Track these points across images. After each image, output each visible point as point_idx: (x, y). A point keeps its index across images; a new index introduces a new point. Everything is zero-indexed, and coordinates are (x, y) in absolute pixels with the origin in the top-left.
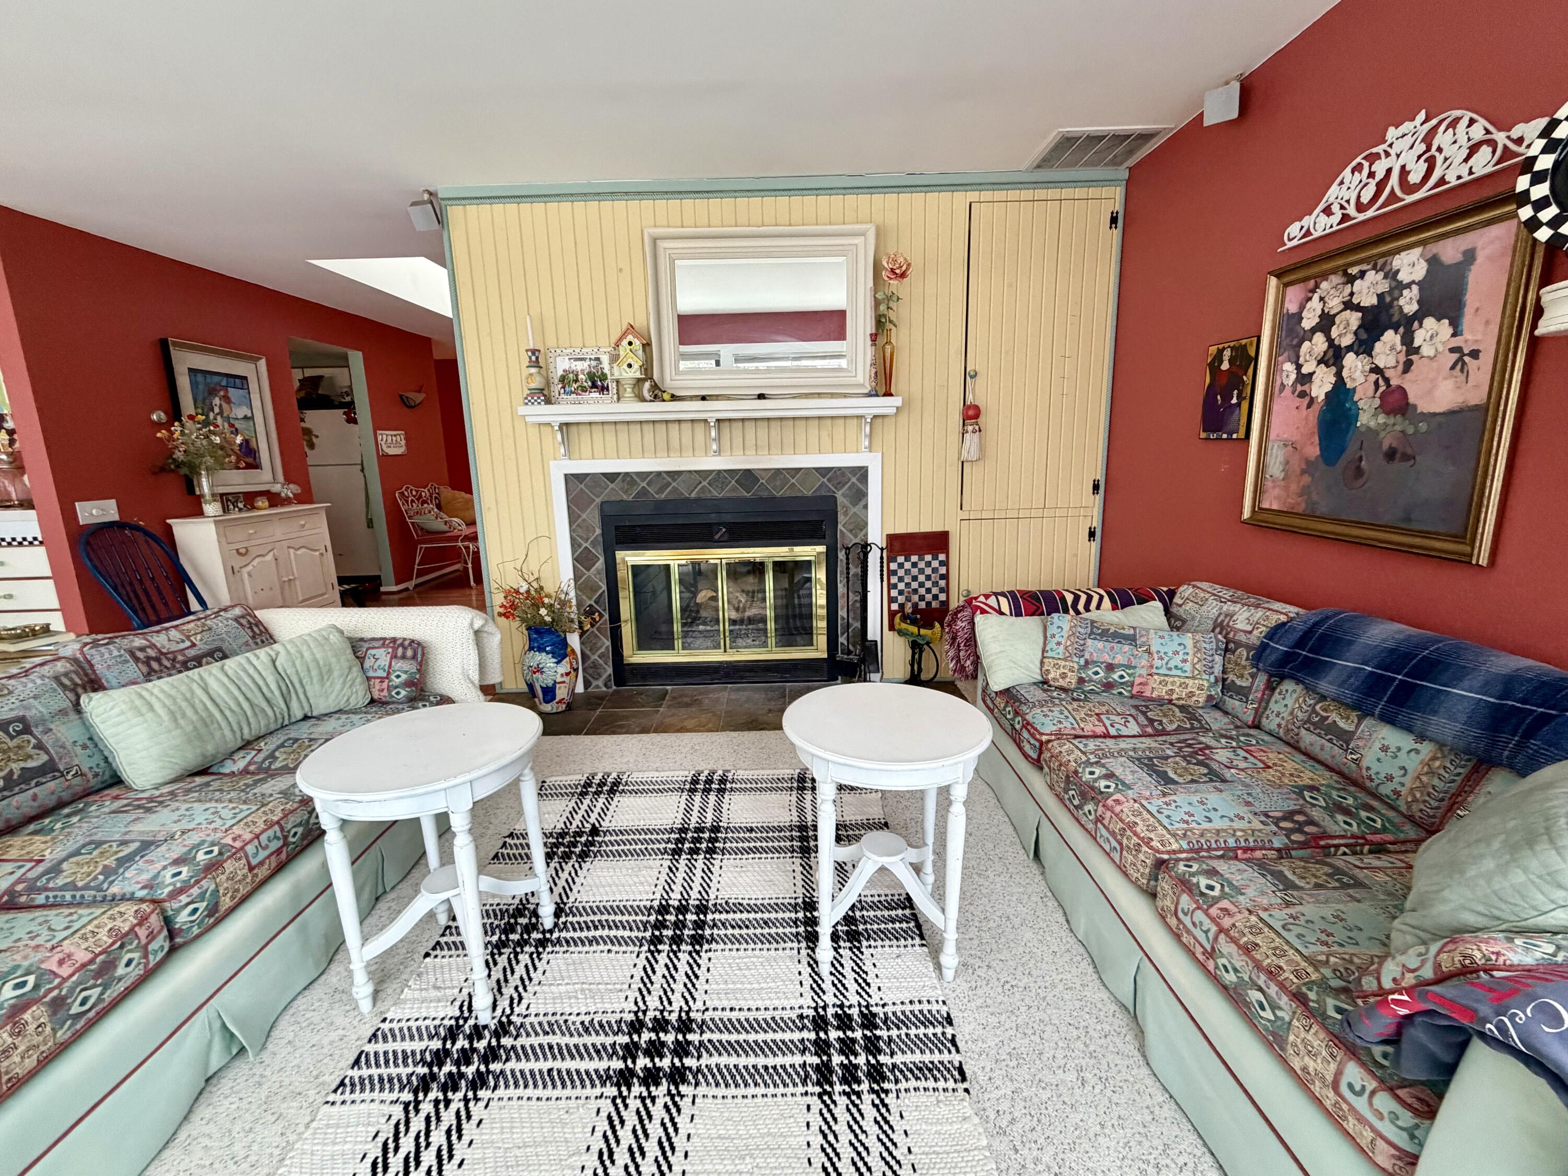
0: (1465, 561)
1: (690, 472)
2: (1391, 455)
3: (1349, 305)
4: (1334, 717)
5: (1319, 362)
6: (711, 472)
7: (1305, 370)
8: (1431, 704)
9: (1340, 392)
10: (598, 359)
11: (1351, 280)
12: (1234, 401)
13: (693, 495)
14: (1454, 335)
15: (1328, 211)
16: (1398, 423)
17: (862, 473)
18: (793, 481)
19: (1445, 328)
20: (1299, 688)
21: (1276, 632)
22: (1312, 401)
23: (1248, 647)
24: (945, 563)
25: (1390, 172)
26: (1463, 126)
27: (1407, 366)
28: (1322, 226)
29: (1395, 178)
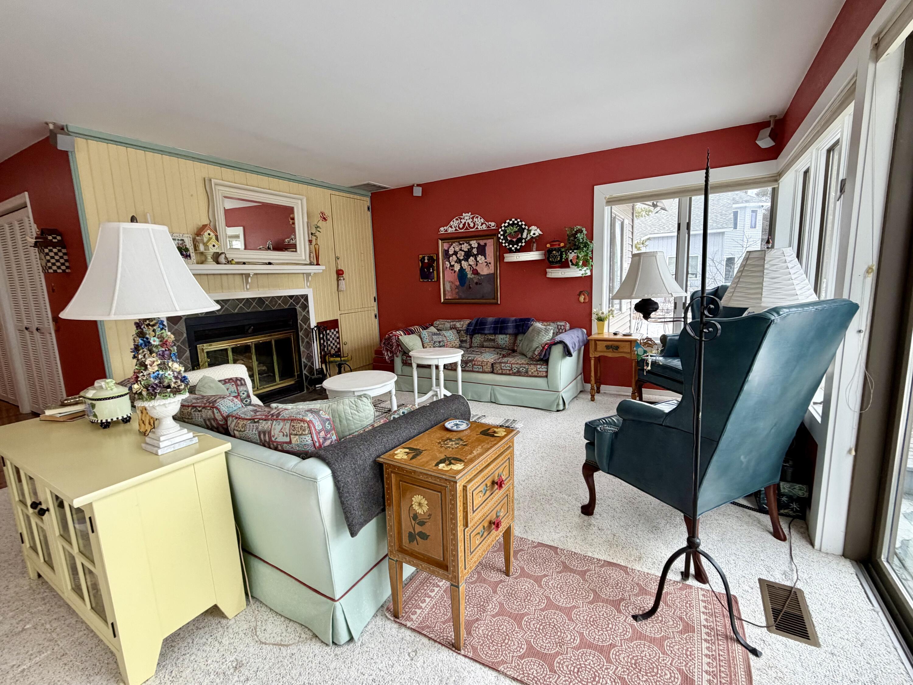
0: (497, 304)
1: (233, 300)
2: (477, 283)
3: (461, 250)
4: (490, 337)
5: (455, 262)
6: (244, 299)
7: (452, 264)
8: (506, 328)
9: (462, 269)
10: (183, 240)
11: (461, 244)
12: (431, 271)
13: (236, 311)
14: (485, 259)
15: (451, 227)
16: (477, 277)
17: (306, 297)
18: (280, 302)
19: (483, 258)
20: (479, 335)
21: (469, 325)
22: (455, 272)
23: (463, 330)
24: (338, 332)
25: (465, 223)
26: (479, 218)
27: (477, 265)
28: (450, 230)
29: (467, 224)
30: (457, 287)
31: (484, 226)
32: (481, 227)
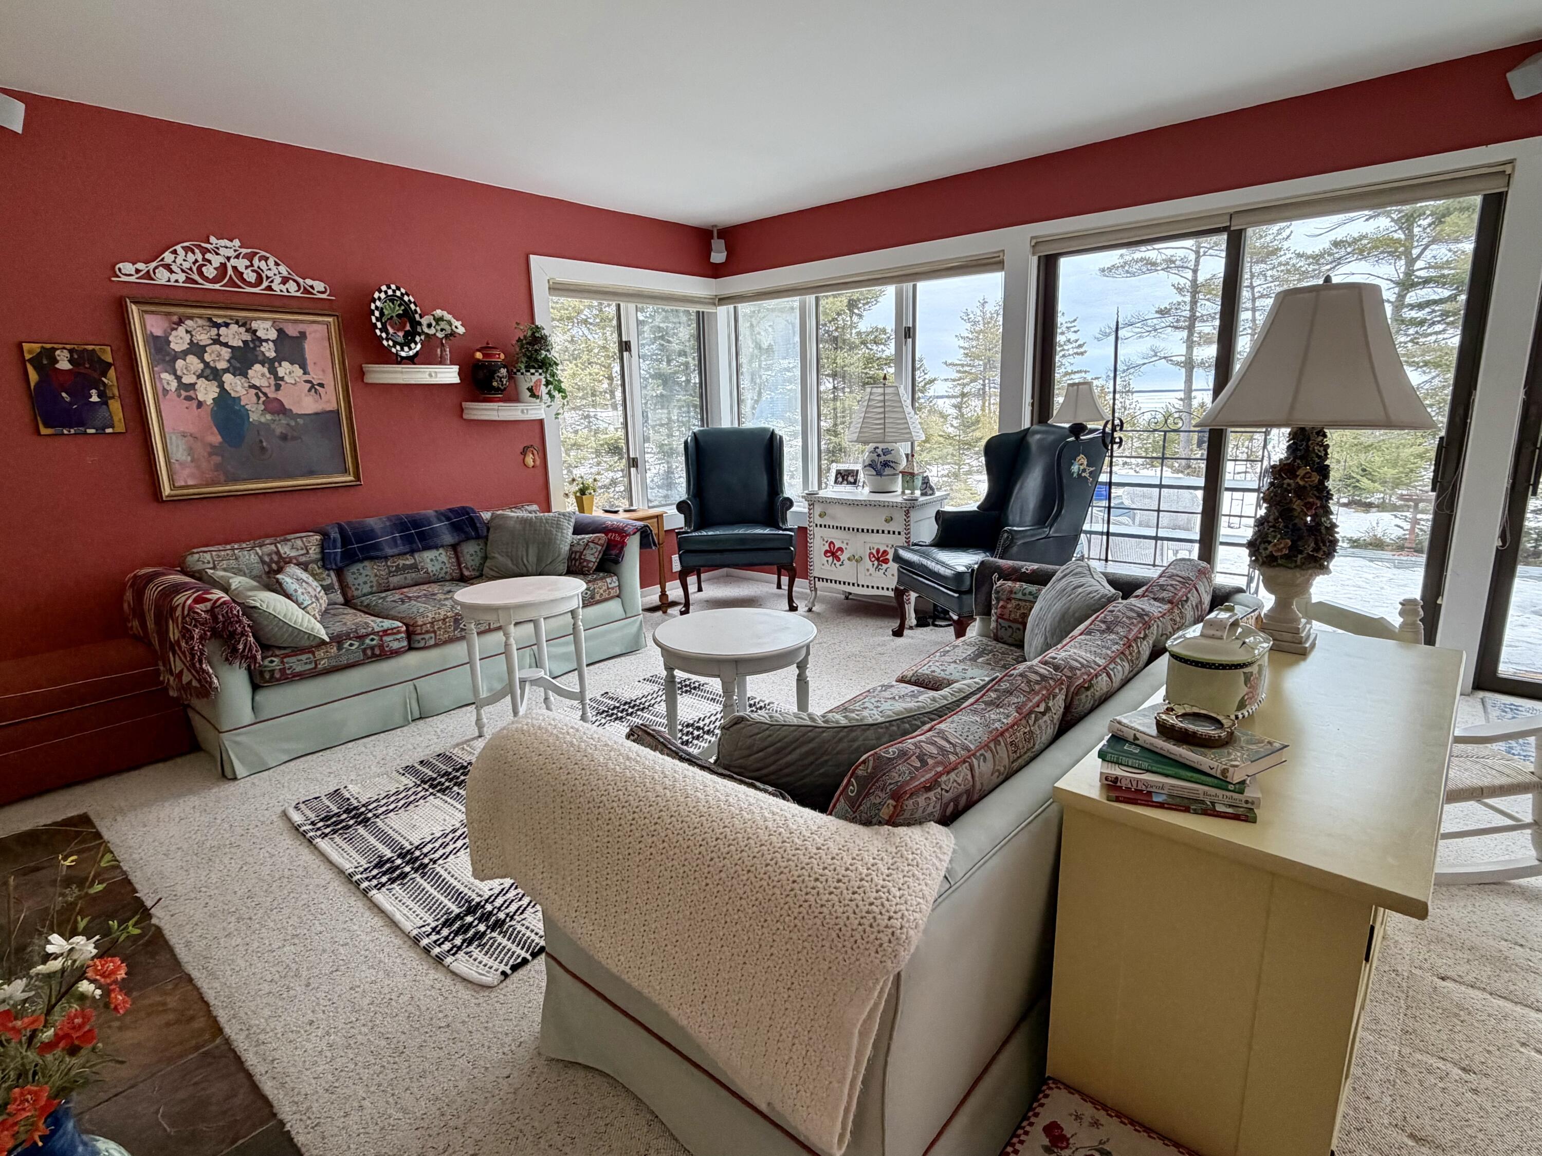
2: (284, 437)
3: (217, 341)
4: (401, 562)
5: (199, 377)
7: (186, 380)
9: (224, 399)
11: (217, 326)
12: (95, 399)
14: (305, 373)
15: (167, 268)
16: (283, 420)
19: (297, 369)
20: (366, 563)
21: (322, 545)
22: (200, 404)
23: (315, 561)
25: (223, 266)
26: (271, 262)
27: (278, 387)
28: (162, 277)
29: (230, 271)
30: (214, 450)
31: (292, 286)
32: (284, 288)
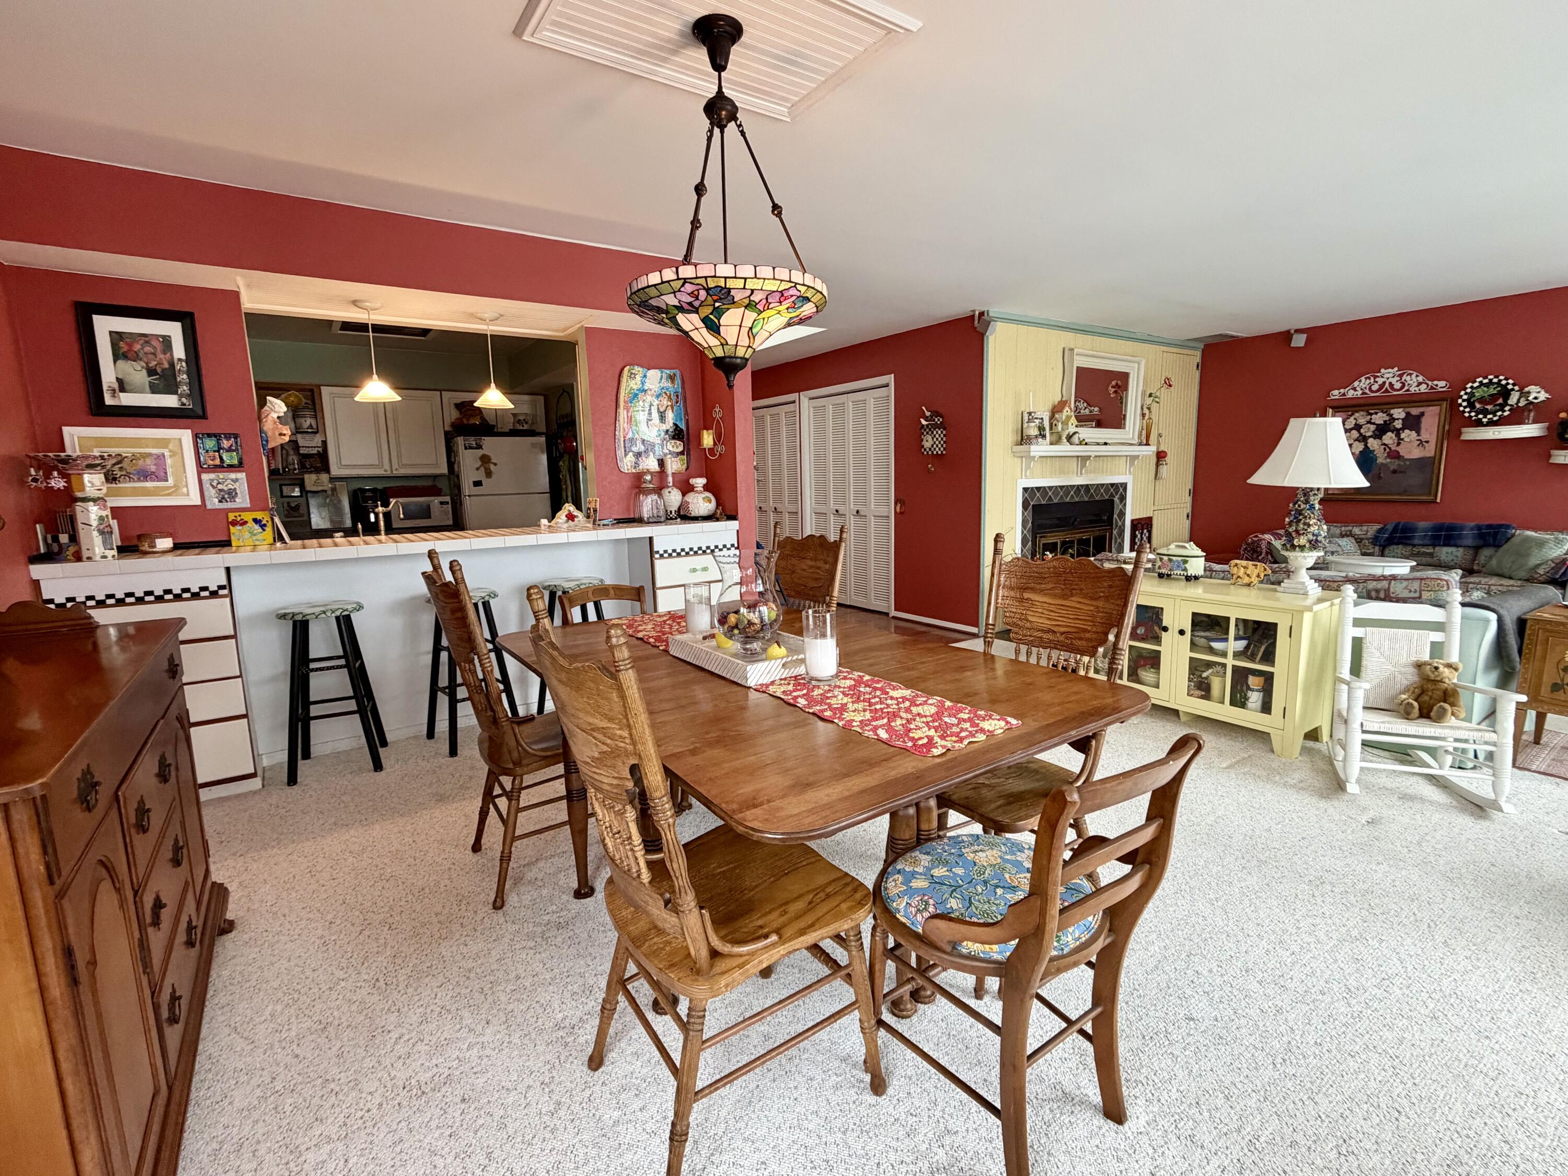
0: (1435, 502)
1: (1068, 486)
2: (1394, 472)
3: (1369, 422)
4: (1423, 550)
5: (1355, 440)
6: (1076, 486)
8: (1460, 537)
9: (1366, 451)
11: (1371, 414)
13: (1068, 500)
14: (1418, 436)
15: (1355, 389)
16: (1397, 462)
17: (1124, 486)
18: (1102, 491)
19: (1414, 434)
20: (1400, 546)
21: (1379, 531)
23: (1368, 539)
24: (1151, 533)
25: (1384, 383)
26: (1414, 376)
27: (1399, 444)
28: (1351, 394)
29: (1387, 385)
31: (1423, 387)
32: (1417, 389)
